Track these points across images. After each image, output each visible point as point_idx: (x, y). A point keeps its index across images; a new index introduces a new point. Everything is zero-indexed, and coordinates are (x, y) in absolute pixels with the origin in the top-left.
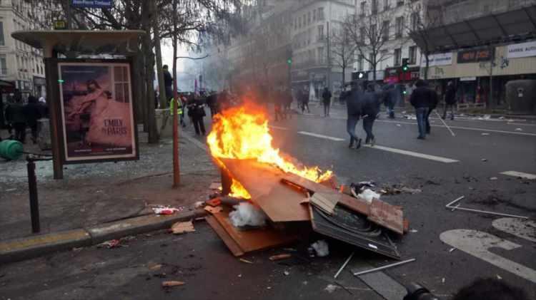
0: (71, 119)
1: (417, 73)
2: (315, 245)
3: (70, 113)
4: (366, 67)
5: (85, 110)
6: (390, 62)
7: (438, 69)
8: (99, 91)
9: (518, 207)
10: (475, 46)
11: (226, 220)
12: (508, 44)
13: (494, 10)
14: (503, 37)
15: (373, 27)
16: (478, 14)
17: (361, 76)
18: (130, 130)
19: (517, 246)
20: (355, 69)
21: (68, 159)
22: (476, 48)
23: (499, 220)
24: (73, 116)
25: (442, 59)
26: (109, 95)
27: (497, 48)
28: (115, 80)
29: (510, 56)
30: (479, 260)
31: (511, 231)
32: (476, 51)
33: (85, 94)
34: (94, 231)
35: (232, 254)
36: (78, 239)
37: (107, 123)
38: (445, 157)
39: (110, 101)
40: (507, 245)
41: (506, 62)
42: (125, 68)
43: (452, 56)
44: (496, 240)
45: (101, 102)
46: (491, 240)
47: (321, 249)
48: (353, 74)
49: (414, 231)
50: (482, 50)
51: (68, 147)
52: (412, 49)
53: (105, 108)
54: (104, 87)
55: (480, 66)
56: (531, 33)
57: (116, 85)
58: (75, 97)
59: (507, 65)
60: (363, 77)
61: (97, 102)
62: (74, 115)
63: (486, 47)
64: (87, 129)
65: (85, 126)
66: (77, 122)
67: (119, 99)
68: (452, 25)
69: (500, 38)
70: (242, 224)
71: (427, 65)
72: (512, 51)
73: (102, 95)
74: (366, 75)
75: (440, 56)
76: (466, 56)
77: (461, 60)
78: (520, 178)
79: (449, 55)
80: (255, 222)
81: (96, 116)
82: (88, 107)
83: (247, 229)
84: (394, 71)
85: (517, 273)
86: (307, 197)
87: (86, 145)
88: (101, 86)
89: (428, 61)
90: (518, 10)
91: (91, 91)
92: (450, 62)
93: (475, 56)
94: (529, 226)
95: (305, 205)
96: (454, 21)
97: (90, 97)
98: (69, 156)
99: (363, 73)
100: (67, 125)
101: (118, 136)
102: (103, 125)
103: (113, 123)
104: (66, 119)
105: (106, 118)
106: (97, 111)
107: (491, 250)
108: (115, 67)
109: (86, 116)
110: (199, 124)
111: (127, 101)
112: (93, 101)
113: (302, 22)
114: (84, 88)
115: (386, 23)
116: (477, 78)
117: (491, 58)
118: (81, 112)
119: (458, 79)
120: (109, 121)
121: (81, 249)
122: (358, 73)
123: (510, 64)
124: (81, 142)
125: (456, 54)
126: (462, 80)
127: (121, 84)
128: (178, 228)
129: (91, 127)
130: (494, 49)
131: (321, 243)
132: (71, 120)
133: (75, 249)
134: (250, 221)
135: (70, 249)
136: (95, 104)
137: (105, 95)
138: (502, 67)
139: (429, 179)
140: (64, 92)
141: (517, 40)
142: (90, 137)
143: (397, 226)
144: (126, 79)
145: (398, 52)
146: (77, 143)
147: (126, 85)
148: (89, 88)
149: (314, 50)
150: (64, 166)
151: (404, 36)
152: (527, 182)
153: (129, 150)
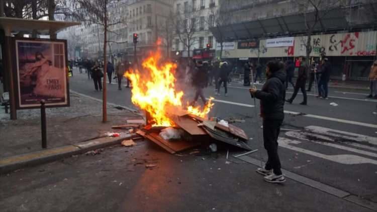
0: (23, 78)
1: (214, 53)
2: (211, 146)
3: (23, 74)
4: (181, 48)
5: (34, 73)
6: (196, 46)
7: (227, 52)
8: (44, 60)
9: (293, 126)
10: (248, 38)
11: (158, 136)
12: (267, 39)
13: (259, 17)
14: (264, 34)
15: (185, 21)
16: (250, 19)
17: (177, 53)
18: (64, 87)
19: (300, 142)
20: (173, 49)
21: (21, 106)
22: (248, 40)
23: (287, 133)
24: (25, 77)
25: (229, 46)
26: (50, 63)
27: (261, 41)
28: (55, 52)
29: (268, 46)
30: (285, 148)
31: (294, 136)
32: (248, 42)
33: (34, 62)
34: (80, 146)
35: (169, 153)
36: (74, 150)
37: (49, 82)
38: (249, 104)
39: (51, 67)
40: (295, 142)
41: (266, 49)
42: (61, 45)
43: (235, 44)
44: (290, 140)
45: (45, 67)
46: (288, 140)
47: (213, 148)
48: (172, 52)
49: (251, 139)
50: (251, 42)
51: (21, 97)
52: (210, 38)
53: (47, 71)
54: (47, 57)
55: (251, 52)
56: (279, 33)
57: (55, 56)
58: (27, 64)
59: (266, 51)
60: (179, 55)
61: (42, 67)
62: (27, 75)
63: (254, 40)
64: (35, 86)
65: (34, 83)
66: (28, 81)
67: (56, 65)
68: (235, 25)
69: (262, 35)
70: (168, 138)
71: (222, 48)
72: (269, 43)
73: (45, 63)
74: (181, 53)
75: (227, 44)
76: (243, 45)
77: (240, 47)
78: (290, 114)
79: (233, 43)
80: (176, 137)
81: (41, 76)
82: (36, 71)
83: (172, 141)
84: (199, 52)
85: (303, 152)
86: (198, 123)
87: (34, 96)
88: (45, 56)
89: (222, 46)
90: (273, 19)
91: (38, 59)
92: (233, 48)
93: (248, 45)
94: (302, 134)
95: (200, 127)
96: (235, 22)
97: (38, 64)
98: (22, 104)
99: (179, 51)
100: (21, 83)
101: (56, 91)
102: (46, 83)
103: (51, 81)
104: (21, 79)
105: (48, 78)
106: (42, 74)
107: (289, 144)
108: (55, 45)
109: (34, 77)
110: (98, 84)
111: (62, 67)
112: (40, 67)
113: (135, 13)
114: (34, 58)
115: (193, 20)
116: (249, 58)
117: (257, 46)
118: (31, 74)
119: (238, 58)
120: (50, 80)
121: (77, 156)
122: (176, 52)
123: (268, 50)
124: (31, 95)
125: (237, 43)
126: (240, 59)
127: (58, 56)
128: (126, 143)
129: (38, 84)
130: (259, 41)
131: (214, 145)
132: (24, 80)
133: (73, 156)
134: (174, 136)
135: (71, 156)
136: (41, 69)
137: (48, 63)
138: (263, 52)
139: (246, 115)
140: (19, 60)
141: (272, 37)
142: (37, 91)
143: (243, 136)
144: (62, 53)
145: (201, 39)
146: (28, 95)
147: (62, 57)
148: (36, 57)
149: (144, 33)
150: (18, 111)
151: (205, 29)
152: (294, 115)
153: (63, 100)
